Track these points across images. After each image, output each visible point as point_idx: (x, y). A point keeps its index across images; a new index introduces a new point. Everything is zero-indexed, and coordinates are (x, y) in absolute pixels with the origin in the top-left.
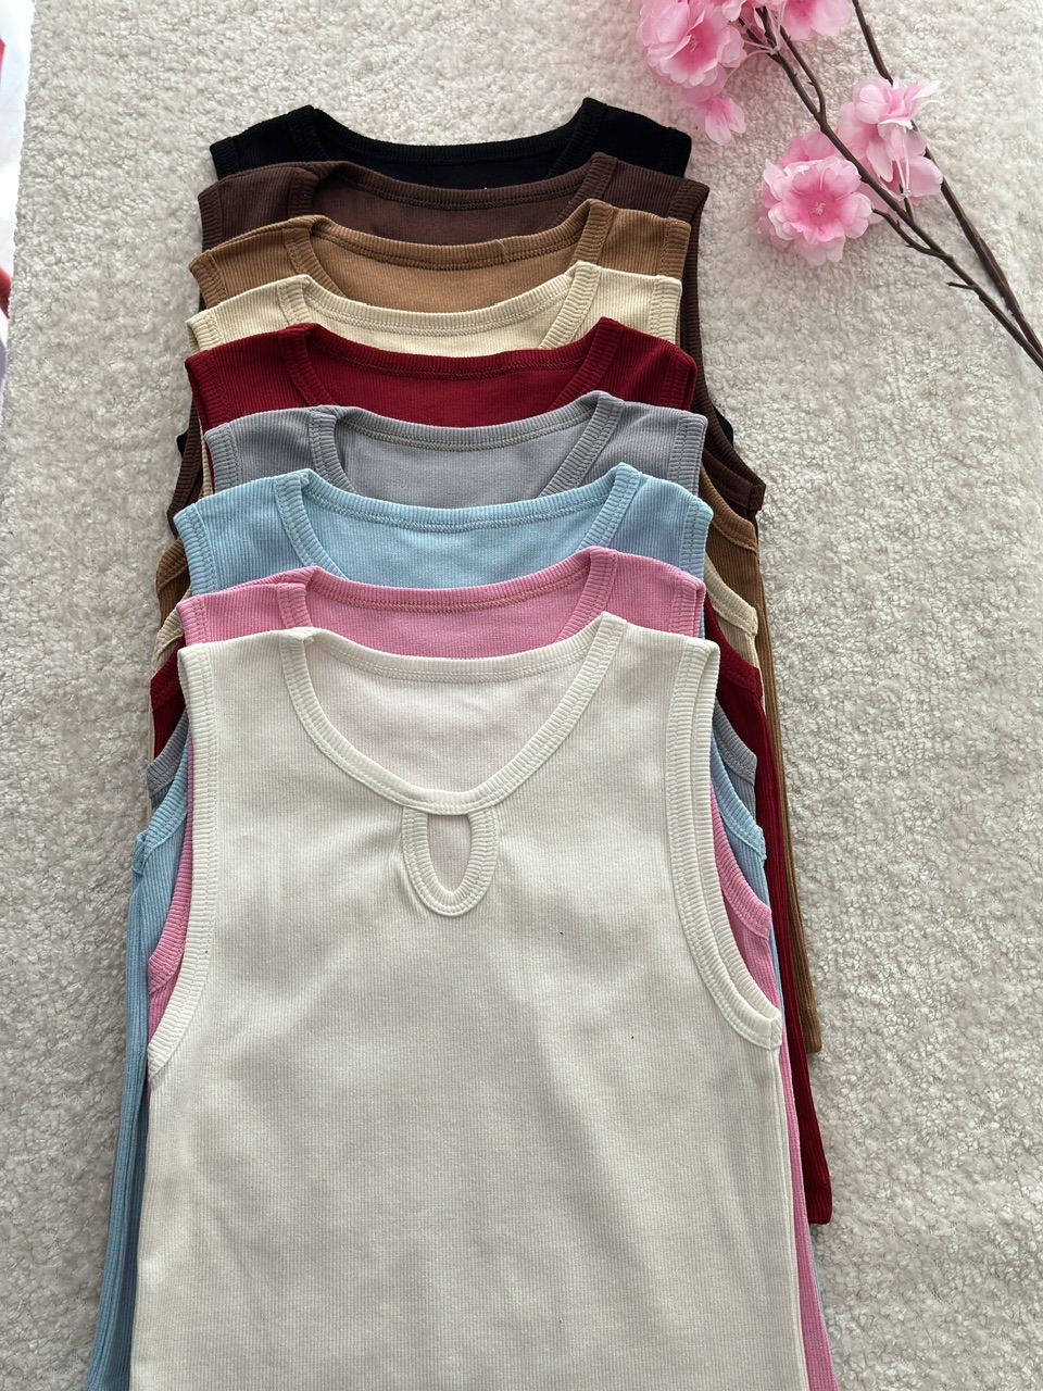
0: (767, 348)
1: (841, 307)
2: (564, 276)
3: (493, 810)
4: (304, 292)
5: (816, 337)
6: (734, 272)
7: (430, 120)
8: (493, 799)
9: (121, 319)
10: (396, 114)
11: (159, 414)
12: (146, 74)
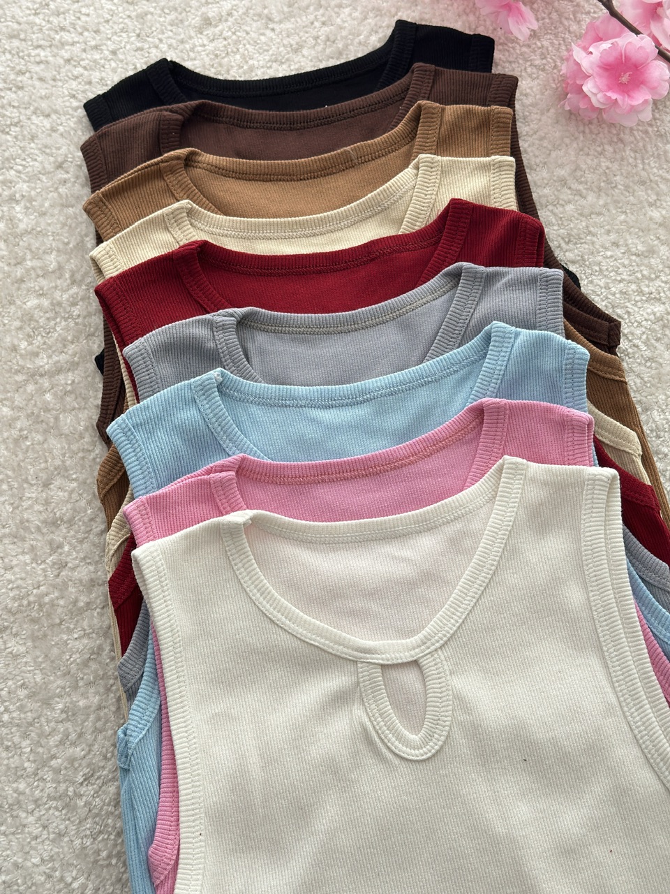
0: (591, 206)
1: (647, 161)
2: (409, 169)
3: (440, 652)
4: (188, 216)
5: (631, 190)
6: (550, 147)
7: (267, 58)
8: (438, 642)
9: (29, 263)
10: (238, 57)
11: (76, 339)
12: (18, 53)
